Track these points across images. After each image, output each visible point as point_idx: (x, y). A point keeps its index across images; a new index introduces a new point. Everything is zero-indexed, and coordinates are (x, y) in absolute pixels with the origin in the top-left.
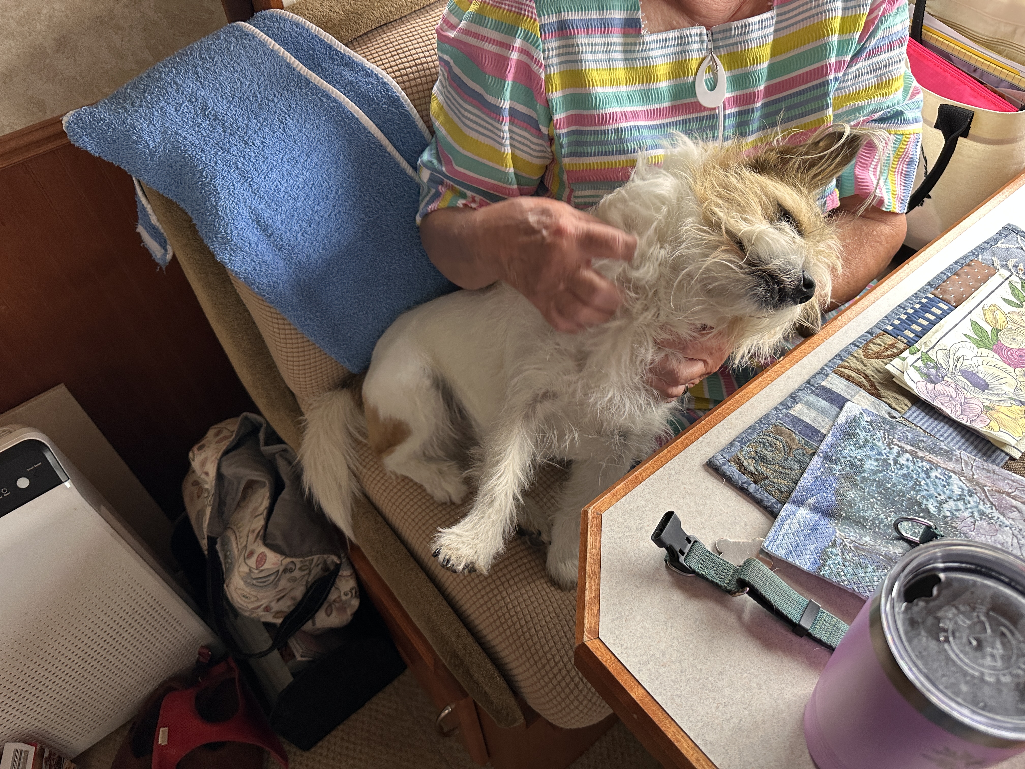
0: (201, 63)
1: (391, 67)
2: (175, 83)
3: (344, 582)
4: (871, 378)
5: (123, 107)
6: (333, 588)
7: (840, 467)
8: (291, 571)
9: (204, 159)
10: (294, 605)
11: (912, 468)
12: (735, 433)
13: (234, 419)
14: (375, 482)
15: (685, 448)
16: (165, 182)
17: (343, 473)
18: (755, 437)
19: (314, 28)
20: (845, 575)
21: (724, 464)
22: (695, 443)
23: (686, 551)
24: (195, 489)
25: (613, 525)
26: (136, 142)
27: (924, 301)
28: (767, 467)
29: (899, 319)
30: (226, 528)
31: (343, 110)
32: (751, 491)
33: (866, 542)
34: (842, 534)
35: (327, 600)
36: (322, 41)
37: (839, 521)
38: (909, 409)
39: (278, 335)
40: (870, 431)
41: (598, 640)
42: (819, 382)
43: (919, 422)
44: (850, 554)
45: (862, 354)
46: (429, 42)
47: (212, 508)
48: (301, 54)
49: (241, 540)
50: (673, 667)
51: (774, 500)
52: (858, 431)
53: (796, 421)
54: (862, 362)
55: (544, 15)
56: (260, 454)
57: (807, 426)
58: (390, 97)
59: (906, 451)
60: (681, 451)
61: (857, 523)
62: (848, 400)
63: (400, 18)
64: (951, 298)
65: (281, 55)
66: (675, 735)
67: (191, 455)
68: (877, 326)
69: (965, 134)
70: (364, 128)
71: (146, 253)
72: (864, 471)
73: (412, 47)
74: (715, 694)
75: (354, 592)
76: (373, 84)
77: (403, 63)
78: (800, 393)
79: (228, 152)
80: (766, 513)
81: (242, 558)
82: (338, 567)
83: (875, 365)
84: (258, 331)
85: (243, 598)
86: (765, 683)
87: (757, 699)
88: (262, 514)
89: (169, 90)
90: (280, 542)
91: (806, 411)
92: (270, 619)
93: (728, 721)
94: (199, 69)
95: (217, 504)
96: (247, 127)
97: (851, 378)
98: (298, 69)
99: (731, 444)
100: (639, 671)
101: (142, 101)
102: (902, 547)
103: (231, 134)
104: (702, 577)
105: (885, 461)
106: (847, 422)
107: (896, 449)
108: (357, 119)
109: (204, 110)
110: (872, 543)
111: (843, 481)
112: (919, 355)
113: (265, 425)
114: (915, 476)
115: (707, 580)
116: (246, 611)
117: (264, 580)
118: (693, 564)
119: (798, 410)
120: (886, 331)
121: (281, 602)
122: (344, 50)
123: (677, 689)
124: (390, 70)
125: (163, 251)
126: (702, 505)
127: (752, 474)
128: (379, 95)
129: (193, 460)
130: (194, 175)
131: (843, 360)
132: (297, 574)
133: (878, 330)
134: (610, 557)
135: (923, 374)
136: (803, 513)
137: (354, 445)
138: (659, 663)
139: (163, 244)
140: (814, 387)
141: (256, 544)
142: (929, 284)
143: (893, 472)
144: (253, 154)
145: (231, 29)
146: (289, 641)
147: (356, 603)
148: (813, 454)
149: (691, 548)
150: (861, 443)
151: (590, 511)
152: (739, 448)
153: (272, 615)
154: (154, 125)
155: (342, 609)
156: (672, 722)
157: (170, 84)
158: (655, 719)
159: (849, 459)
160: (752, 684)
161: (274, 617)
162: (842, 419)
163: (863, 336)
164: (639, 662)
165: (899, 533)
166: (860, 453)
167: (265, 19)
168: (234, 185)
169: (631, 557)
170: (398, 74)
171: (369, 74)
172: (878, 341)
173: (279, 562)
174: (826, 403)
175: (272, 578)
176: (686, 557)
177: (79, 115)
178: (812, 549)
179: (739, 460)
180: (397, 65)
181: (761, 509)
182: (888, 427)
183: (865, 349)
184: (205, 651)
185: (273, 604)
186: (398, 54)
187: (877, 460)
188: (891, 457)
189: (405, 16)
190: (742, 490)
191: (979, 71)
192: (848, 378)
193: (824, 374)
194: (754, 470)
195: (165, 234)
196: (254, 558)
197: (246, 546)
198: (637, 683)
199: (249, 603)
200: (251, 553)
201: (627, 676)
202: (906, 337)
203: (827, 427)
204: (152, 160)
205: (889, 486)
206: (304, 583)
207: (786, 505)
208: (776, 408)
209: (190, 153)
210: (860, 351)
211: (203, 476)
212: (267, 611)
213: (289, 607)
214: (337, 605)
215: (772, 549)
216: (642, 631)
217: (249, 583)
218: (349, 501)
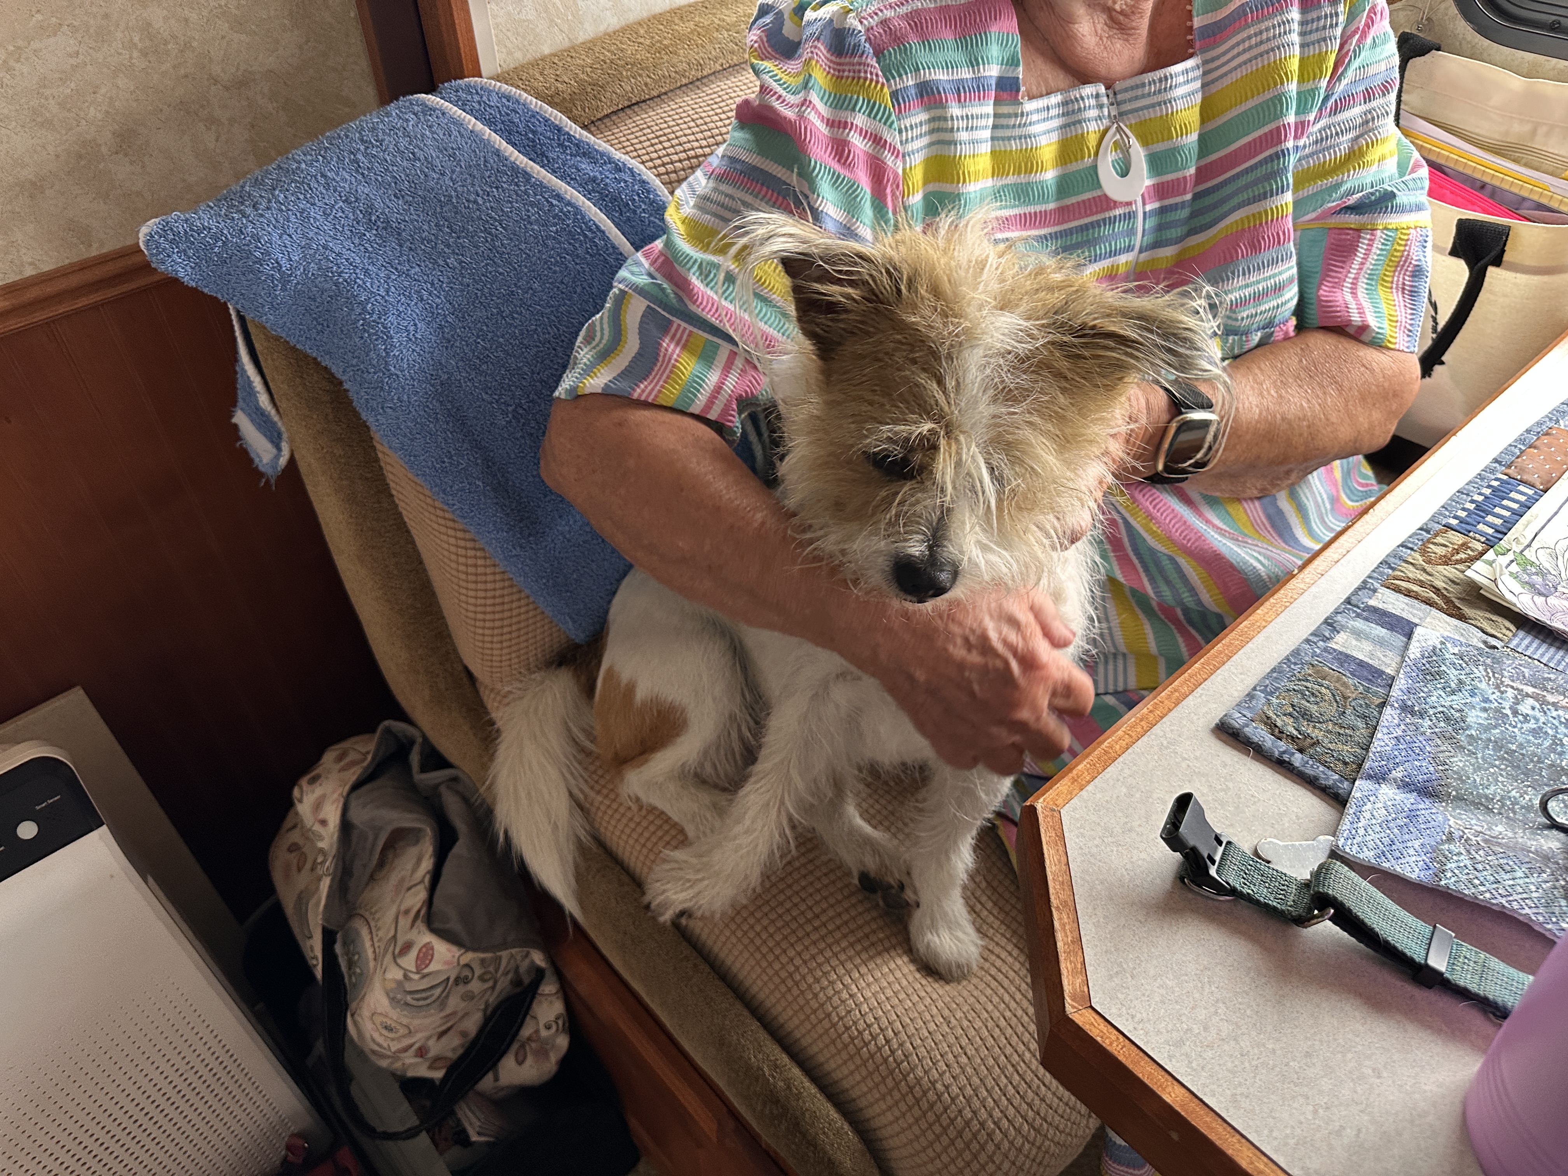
0: (362, 148)
1: (651, 160)
2: (323, 175)
3: (545, 1005)
4: (1445, 593)
5: (240, 212)
6: (528, 1017)
7: (1429, 723)
8: (466, 981)
9: (368, 284)
10: (462, 1045)
11: (1542, 719)
12: (1251, 681)
13: (367, 736)
14: (617, 816)
15: (1176, 705)
16: (301, 324)
17: (561, 805)
18: (1284, 683)
19: (534, 103)
20: (1482, 884)
21: (1247, 726)
22: (1190, 697)
23: (1217, 858)
24: (293, 858)
25: (1082, 827)
26: (259, 261)
27: (1495, 484)
28: (1314, 727)
29: (1464, 509)
30: (351, 916)
31: (583, 217)
32: (1297, 764)
33: (1500, 833)
34: (1459, 822)
35: (518, 1038)
36: (547, 120)
37: (1447, 804)
38: (1514, 635)
39: (464, 577)
40: (1463, 669)
41: (1090, 1010)
42: (1365, 600)
43: (1534, 653)
44: (1481, 852)
45: (1420, 559)
46: (705, 127)
47: (332, 880)
48: (516, 138)
49: (381, 933)
50: (1226, 1047)
51: (1337, 777)
52: (1443, 668)
53: (1344, 658)
54: (1424, 570)
55: (894, 78)
56: (413, 788)
57: (1361, 664)
58: (652, 202)
59: (1528, 695)
60: (1170, 710)
61: (1477, 805)
62: (1416, 625)
63: (659, 96)
64: (1535, 478)
65: (486, 137)
66: (1252, 1163)
67: (296, 792)
68: (1433, 519)
69: (1497, 262)
70: (614, 247)
71: (244, 457)
72: (1469, 727)
73: (681, 133)
74: (1306, 1089)
75: (560, 1022)
76: (626, 182)
77: (668, 155)
78: (1339, 618)
79: (407, 275)
80: (1327, 798)
81: (389, 956)
82: (539, 975)
83: (1445, 573)
84: (427, 576)
85: (384, 1032)
86: (1385, 1067)
87: (1379, 1095)
88: (422, 881)
89: (314, 184)
90: (456, 925)
91: (1354, 642)
92: (422, 1071)
93: (1339, 1133)
94: (360, 157)
95: (339, 874)
96: (437, 238)
97: (1412, 594)
98: (512, 159)
99: (1250, 696)
100: (1170, 1057)
101: (270, 201)
102: (1558, 840)
103: (411, 249)
104: (1249, 898)
105: (1498, 710)
106: (1423, 657)
107: (1510, 693)
108: (603, 232)
109: (368, 213)
110: (1510, 834)
111: (1439, 742)
112: (1510, 556)
113: (420, 740)
114: (1550, 732)
115: (1258, 902)
116: (383, 1056)
117: (424, 995)
118: (1232, 878)
119: (1341, 642)
120: (1449, 527)
121: (444, 1039)
122: (580, 134)
123: (1240, 1084)
124: (650, 164)
125: (274, 451)
126: (1222, 790)
127: (1293, 738)
128: (636, 198)
129: (300, 801)
130: (353, 310)
131: (1393, 569)
132: (475, 986)
133: (1436, 525)
134: (1087, 878)
135: (1524, 583)
136: (1387, 792)
137: (580, 757)
138: (1201, 1042)
139: (275, 438)
140: (1359, 608)
141: (415, 931)
142: (1496, 461)
143: (1515, 727)
144: (446, 280)
145: (407, 104)
146: (457, 1108)
147: (563, 1042)
148: (1383, 705)
149: (1224, 854)
150: (1453, 685)
151: (1039, 806)
152: (1264, 701)
153: (427, 1064)
154: (289, 236)
155: (542, 1053)
156: (1243, 1141)
157: (315, 176)
158: (1212, 1137)
159: (1441, 709)
160: (1364, 1070)
161: (431, 1067)
162: (1414, 651)
163: (1415, 534)
164: (1167, 1042)
165: (1548, 816)
166: (1457, 701)
167: (457, 91)
168: (415, 325)
169: (1122, 875)
170: (662, 170)
171: (619, 168)
172: (1439, 540)
173: (455, 960)
174: (1384, 631)
175: (438, 991)
176: (1219, 867)
177: (167, 223)
178: (1416, 846)
179: (1268, 718)
180: (659, 158)
181: (1317, 792)
182: (1489, 661)
183: (1424, 552)
184: (299, 1142)
185: (431, 1043)
186: (661, 143)
187: (1485, 710)
188: (1507, 705)
189: (665, 93)
190: (1282, 765)
191: (1489, 188)
192: (1408, 594)
193: (1369, 589)
194: (1295, 733)
195: (280, 424)
196: (413, 953)
197: (395, 937)
198: (1169, 1078)
199: (393, 1040)
200: (407, 947)
201: (1150, 1068)
202: (1482, 534)
203: (1394, 665)
204: (284, 289)
205: (1514, 747)
206: (482, 1007)
207: (1357, 783)
208: (1307, 641)
209: (346, 276)
210: (1417, 555)
211: (317, 827)
212: (422, 1056)
213: (454, 1050)
214: (533, 1045)
215: (1351, 850)
216: (1163, 991)
217: (398, 1002)
218: (570, 853)
